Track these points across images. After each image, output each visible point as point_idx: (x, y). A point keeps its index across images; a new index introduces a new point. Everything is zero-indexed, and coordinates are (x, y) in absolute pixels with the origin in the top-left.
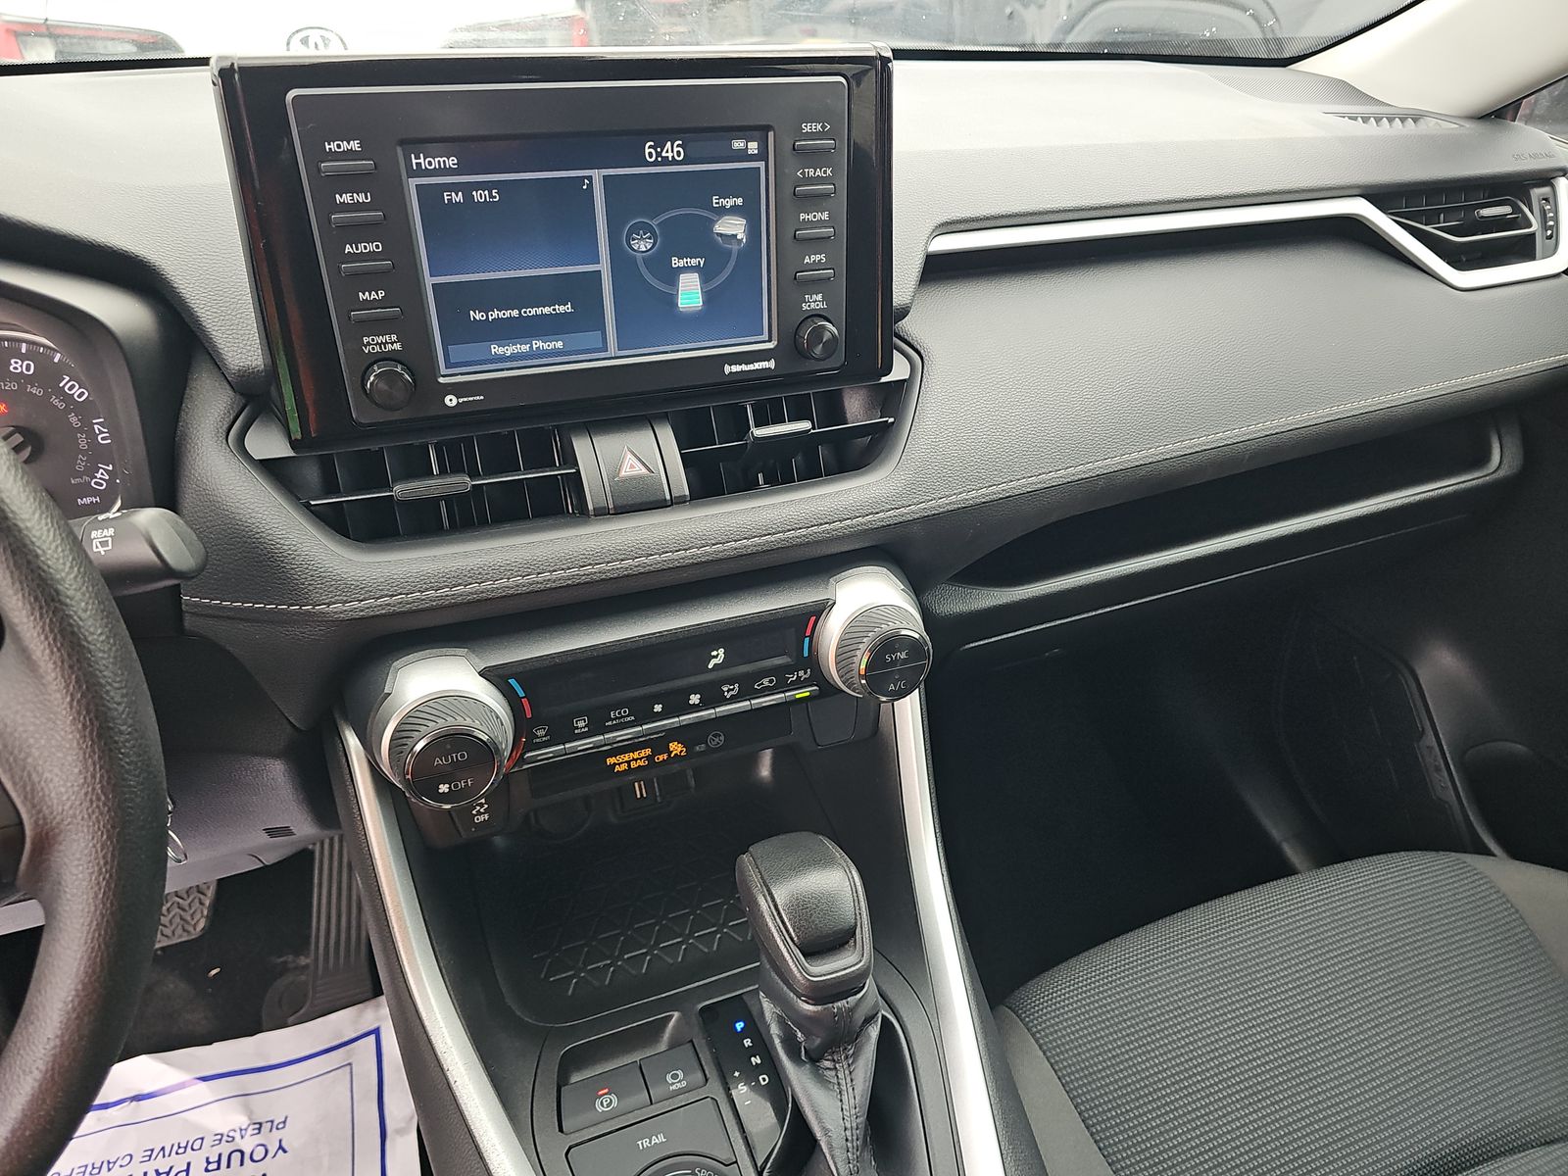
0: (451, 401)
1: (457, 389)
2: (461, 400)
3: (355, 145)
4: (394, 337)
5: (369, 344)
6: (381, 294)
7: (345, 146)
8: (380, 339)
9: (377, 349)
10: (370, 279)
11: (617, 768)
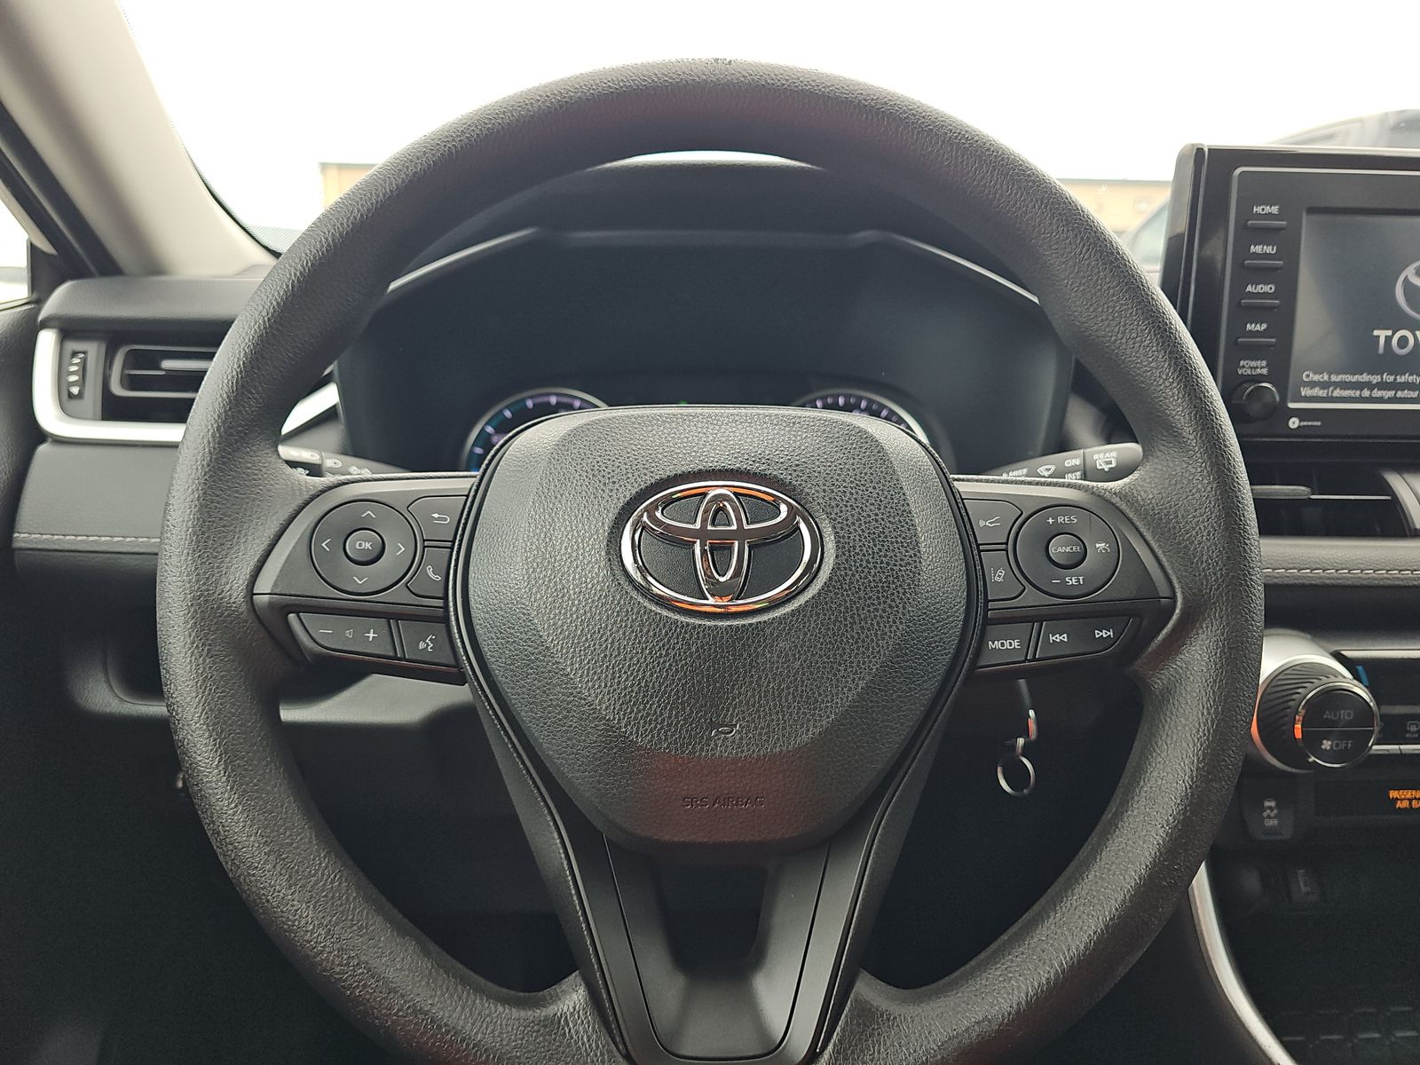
0: (1294, 423)
1: (1301, 414)
2: (1302, 424)
3: (1275, 210)
4: (1264, 363)
5: (1244, 367)
6: (1264, 326)
7: (1268, 209)
8: (1253, 364)
9: (1249, 372)
10: (1257, 313)
11: (1399, 805)
